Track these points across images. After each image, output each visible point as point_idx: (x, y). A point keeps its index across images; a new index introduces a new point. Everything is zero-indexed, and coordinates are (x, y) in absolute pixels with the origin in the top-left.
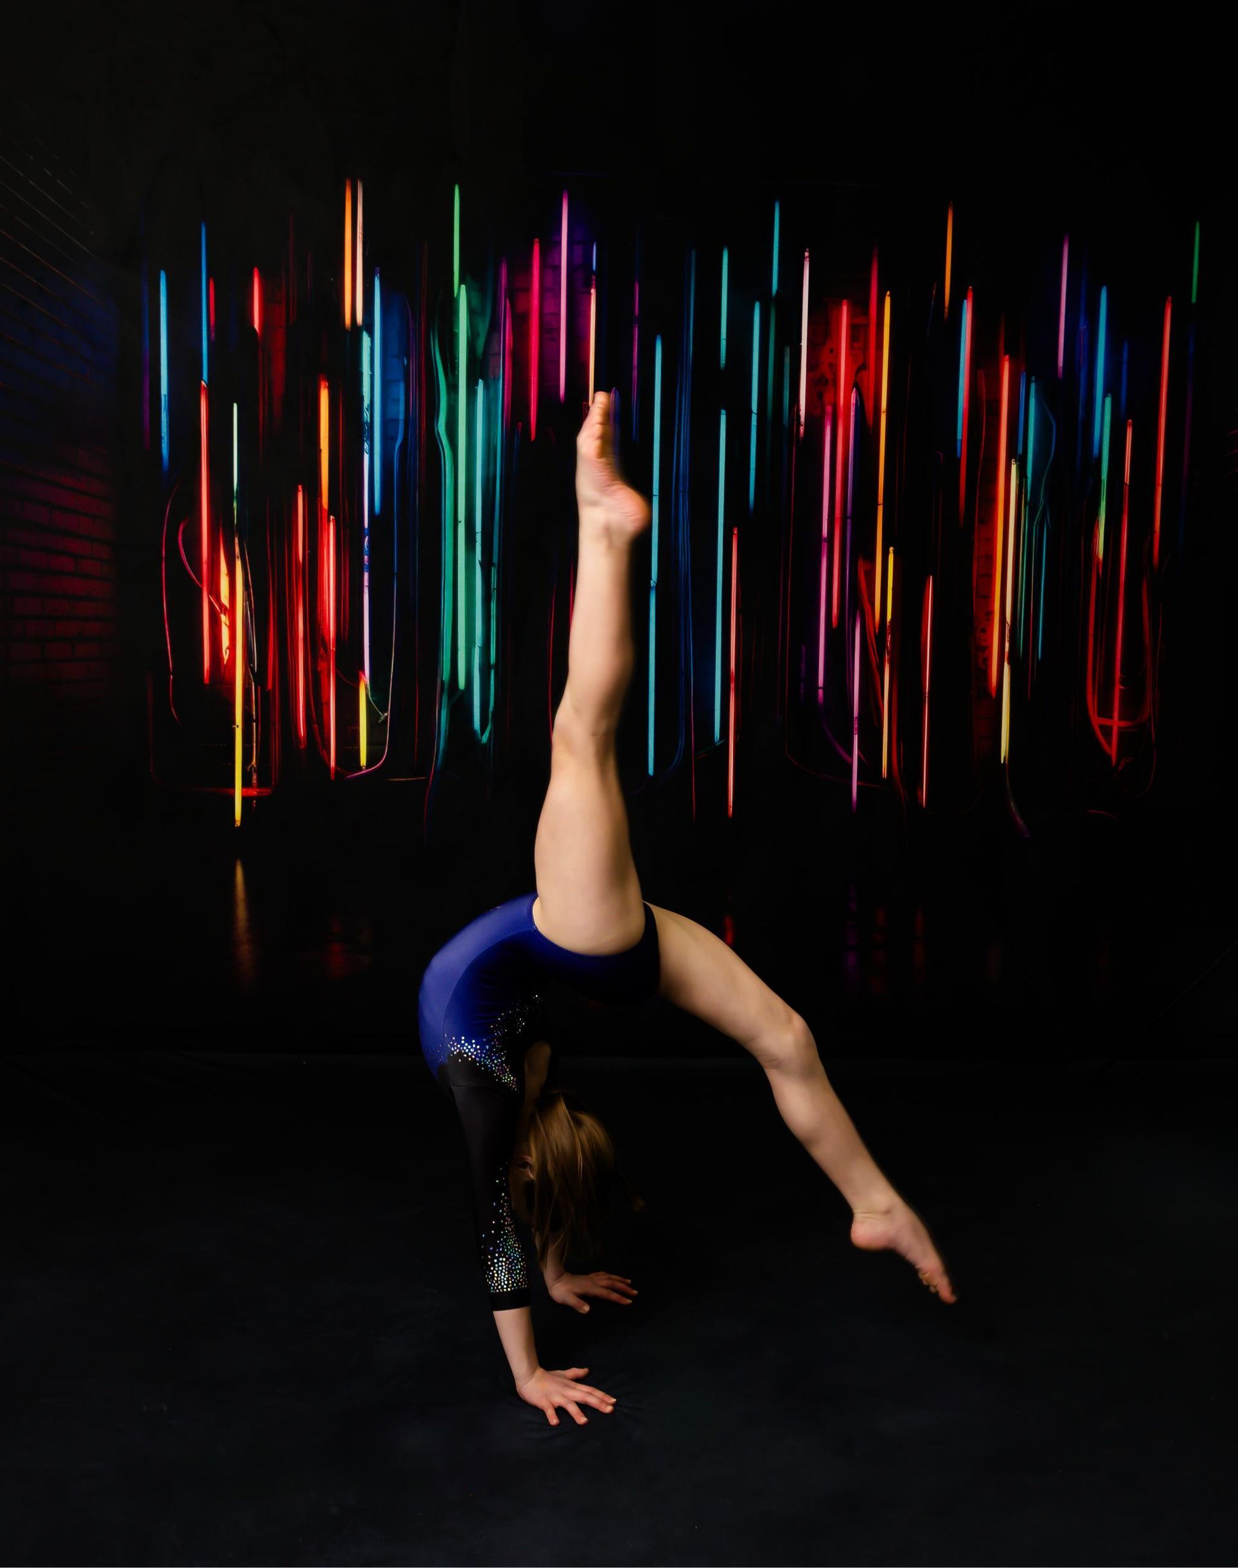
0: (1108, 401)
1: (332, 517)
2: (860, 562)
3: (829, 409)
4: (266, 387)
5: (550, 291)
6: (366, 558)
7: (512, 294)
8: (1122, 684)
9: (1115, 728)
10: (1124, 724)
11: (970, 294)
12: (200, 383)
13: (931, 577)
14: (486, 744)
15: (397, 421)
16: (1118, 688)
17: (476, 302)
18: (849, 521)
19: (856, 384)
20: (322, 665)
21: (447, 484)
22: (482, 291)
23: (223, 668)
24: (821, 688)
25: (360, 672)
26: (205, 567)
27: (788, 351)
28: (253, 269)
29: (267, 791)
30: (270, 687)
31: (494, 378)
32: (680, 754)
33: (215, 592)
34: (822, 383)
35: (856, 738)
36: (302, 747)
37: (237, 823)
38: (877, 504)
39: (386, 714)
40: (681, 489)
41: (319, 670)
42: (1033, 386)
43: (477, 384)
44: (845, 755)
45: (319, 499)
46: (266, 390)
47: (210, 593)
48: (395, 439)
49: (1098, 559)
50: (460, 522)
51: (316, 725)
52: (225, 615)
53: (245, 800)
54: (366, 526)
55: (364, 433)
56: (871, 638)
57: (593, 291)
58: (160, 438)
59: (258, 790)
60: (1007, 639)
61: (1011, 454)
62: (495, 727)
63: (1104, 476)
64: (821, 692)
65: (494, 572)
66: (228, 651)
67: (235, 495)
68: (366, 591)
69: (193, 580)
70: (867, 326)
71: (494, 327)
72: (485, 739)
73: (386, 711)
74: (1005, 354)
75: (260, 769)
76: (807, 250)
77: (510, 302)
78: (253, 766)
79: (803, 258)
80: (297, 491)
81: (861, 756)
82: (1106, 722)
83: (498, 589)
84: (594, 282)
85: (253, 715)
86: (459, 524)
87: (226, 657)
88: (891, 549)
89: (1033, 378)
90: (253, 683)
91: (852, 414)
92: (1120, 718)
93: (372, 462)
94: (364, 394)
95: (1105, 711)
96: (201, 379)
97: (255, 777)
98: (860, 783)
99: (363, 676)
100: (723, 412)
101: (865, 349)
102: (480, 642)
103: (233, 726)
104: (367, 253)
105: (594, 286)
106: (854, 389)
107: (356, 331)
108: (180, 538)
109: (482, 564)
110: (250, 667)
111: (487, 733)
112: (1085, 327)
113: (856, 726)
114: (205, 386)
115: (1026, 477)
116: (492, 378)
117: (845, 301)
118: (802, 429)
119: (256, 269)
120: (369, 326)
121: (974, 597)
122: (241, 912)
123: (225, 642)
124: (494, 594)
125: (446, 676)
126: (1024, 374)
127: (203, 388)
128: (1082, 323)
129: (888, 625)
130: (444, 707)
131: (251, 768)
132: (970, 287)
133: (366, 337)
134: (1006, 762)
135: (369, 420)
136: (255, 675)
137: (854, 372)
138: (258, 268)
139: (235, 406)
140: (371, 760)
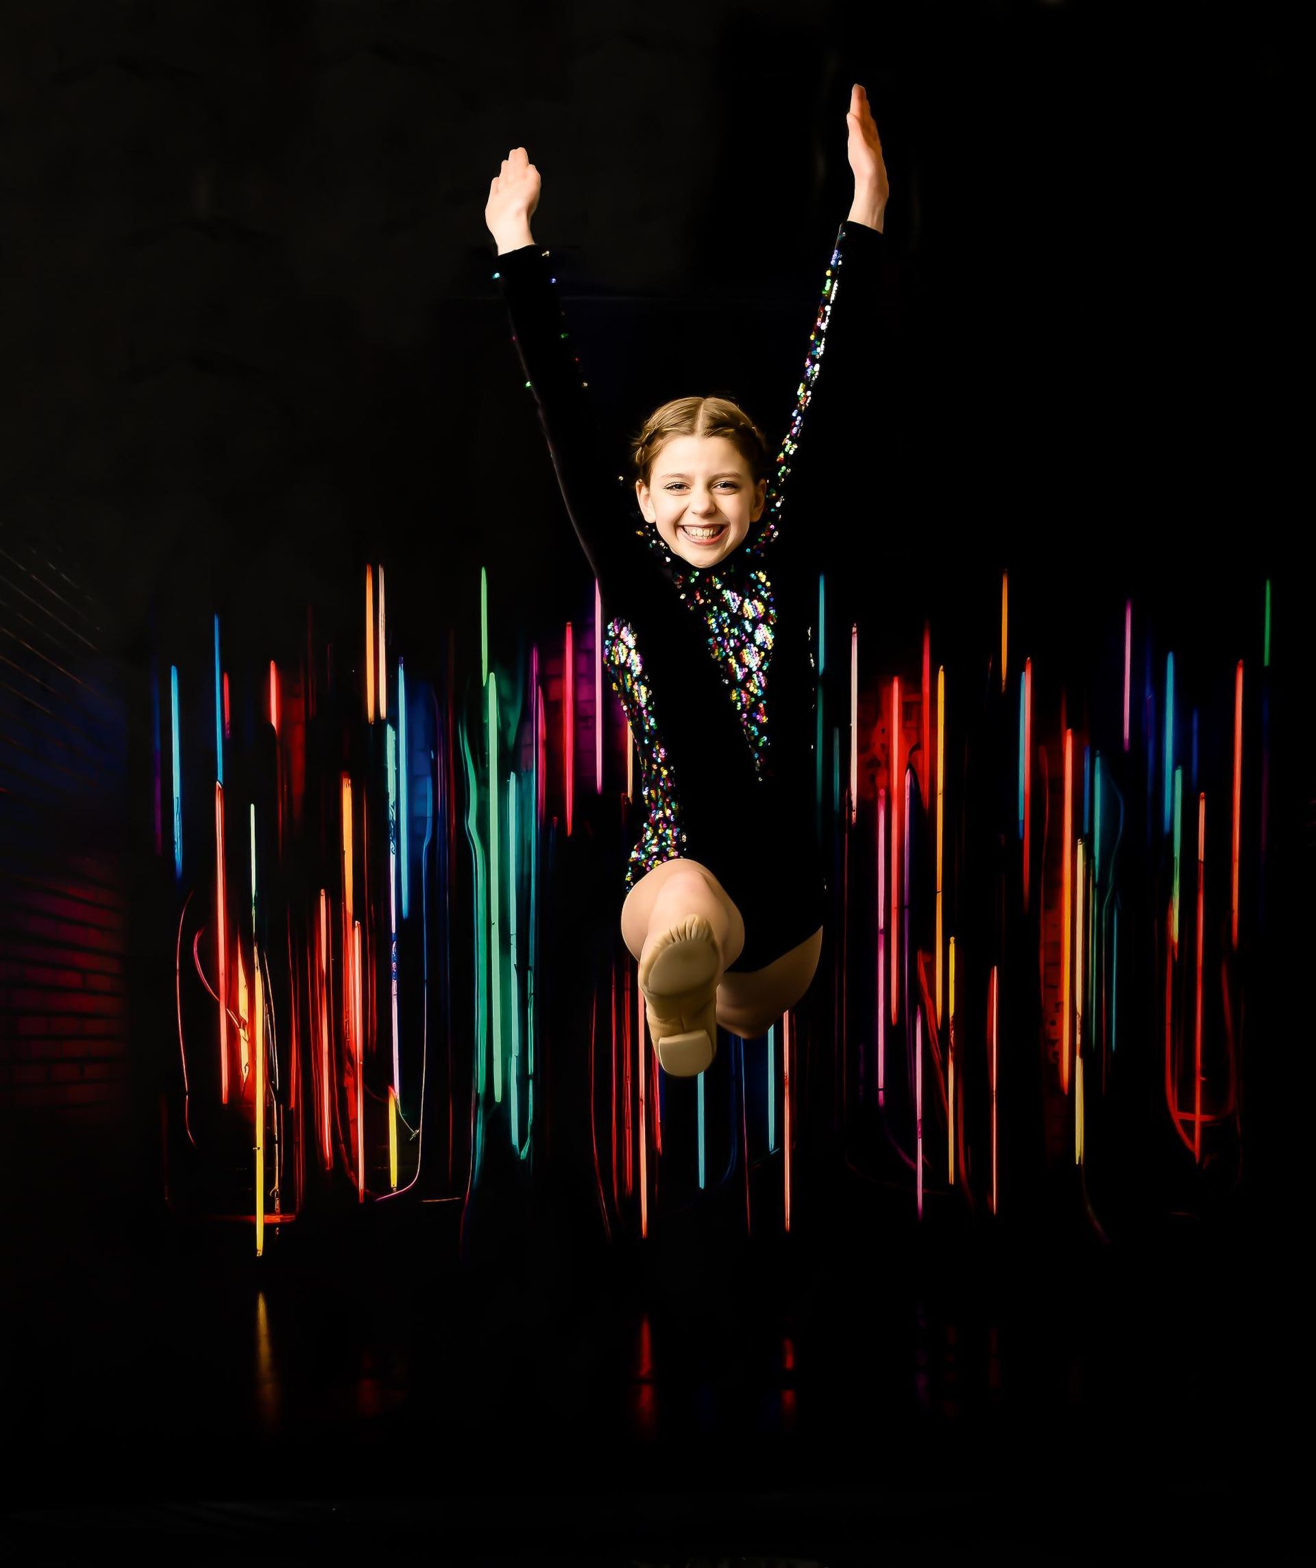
0: (1179, 773)
1: (357, 922)
2: (920, 954)
3: (882, 793)
4: (285, 786)
5: (584, 676)
6: (394, 965)
7: (544, 680)
8: (1203, 1074)
9: (1198, 1123)
10: (1207, 1118)
11: (1030, 665)
12: (215, 784)
13: (995, 968)
14: (523, 1161)
15: (425, 818)
16: (1199, 1079)
17: (506, 691)
18: (906, 910)
19: (911, 765)
20: (348, 1081)
21: (479, 883)
22: (512, 678)
23: (243, 1086)
24: (881, 1090)
25: (390, 1087)
26: (222, 979)
27: (837, 733)
28: (269, 661)
29: (290, 1217)
30: (293, 1105)
31: (527, 771)
32: (732, 1164)
33: (233, 1004)
34: (874, 766)
35: (920, 1141)
36: (329, 1169)
37: (258, 1252)
38: (935, 892)
39: (418, 1132)
41: (345, 1085)
42: (1098, 760)
43: (509, 777)
44: (907, 1160)
45: (343, 903)
46: (285, 789)
47: (228, 1006)
48: (422, 838)
49: (1173, 942)
50: (494, 923)
51: (343, 1146)
52: (244, 1029)
53: (268, 1228)
54: (394, 931)
55: (391, 833)
56: (933, 1033)
58: (172, 843)
59: (282, 1216)
60: (1078, 1031)
61: (1077, 834)
62: (535, 1142)
63: (1177, 854)
64: (881, 1093)
65: (530, 976)
66: (247, 1067)
67: (254, 901)
68: (395, 1000)
69: (210, 995)
70: (920, 704)
71: (527, 716)
72: (523, 1154)
73: (418, 1128)
74: (1068, 728)
75: (282, 1195)
76: (855, 625)
77: (542, 687)
78: (275, 1190)
79: (850, 635)
80: (319, 895)
81: (926, 1161)
82: (1187, 1116)
83: (535, 993)
85: (275, 1136)
86: (493, 927)
87: (245, 1073)
88: (952, 939)
89: (1098, 752)
90: (275, 1102)
91: (907, 796)
92: (1203, 1112)
93: (399, 862)
94: (389, 790)
95: (1186, 1105)
96: (216, 779)
97: (277, 1202)
98: (925, 1191)
99: (392, 1091)
101: (920, 727)
102: (517, 1052)
103: (255, 1148)
104: (390, 643)
106: (910, 770)
107: (380, 725)
108: (195, 949)
109: (517, 968)
110: (272, 1084)
111: (526, 1148)
112: (1151, 696)
113: (919, 1129)
114: (221, 787)
115: (1093, 858)
116: (525, 770)
117: (897, 678)
118: (854, 815)
119: (272, 662)
120: (393, 719)
121: (1042, 988)
122: (264, 1348)
123: (245, 1058)
124: (531, 999)
125: (481, 1087)
126: (1088, 748)
127: (217, 789)
128: (1148, 691)
129: (951, 1019)
130: (480, 1124)
131: (274, 1192)
132: (1029, 658)
133: (390, 731)
134: (1082, 1163)
135: (395, 819)
136: (279, 1094)
137: (908, 751)
138: (274, 661)
139: (252, 807)
140: (402, 1181)
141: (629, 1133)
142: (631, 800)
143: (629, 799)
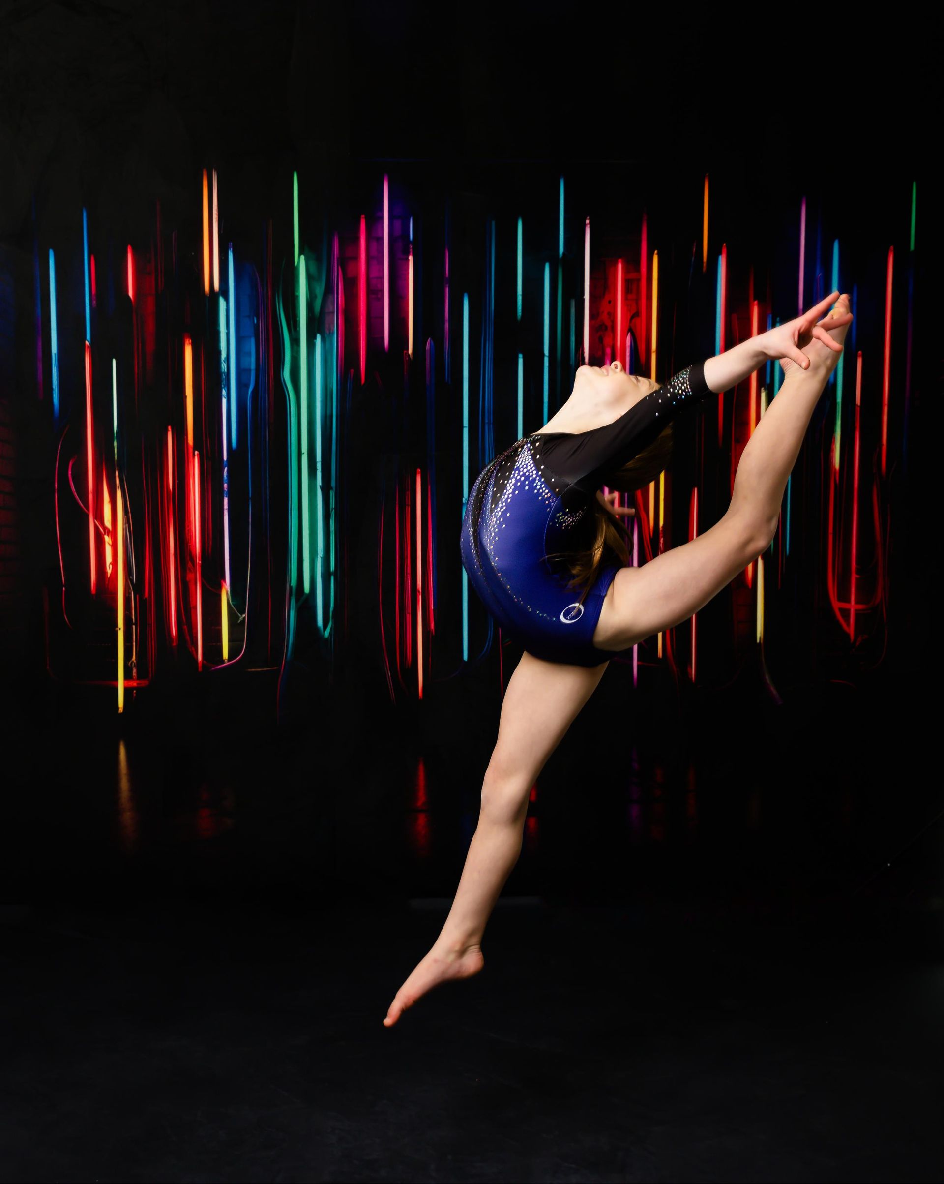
1: (196, 452)
3: (608, 351)
4: (140, 345)
5: (375, 258)
6: (225, 485)
7: (343, 262)
8: (857, 573)
9: (852, 611)
10: (860, 607)
11: (724, 251)
12: (85, 343)
13: (696, 489)
14: (327, 640)
15: (250, 370)
16: (854, 577)
17: (313, 269)
19: (630, 329)
20: (190, 576)
21: (292, 421)
22: (318, 260)
23: (108, 580)
25: (222, 581)
26: (91, 496)
27: (573, 303)
28: (127, 246)
29: (144, 683)
30: (147, 595)
31: (330, 333)
32: (489, 642)
33: (99, 517)
34: (602, 330)
36: (174, 644)
37: (120, 709)
39: (244, 616)
40: (486, 421)
41: (188, 579)
43: (315, 338)
45: (185, 437)
46: (140, 347)
47: (95, 518)
48: (247, 386)
49: (835, 469)
50: (304, 453)
51: (186, 626)
52: (108, 535)
53: (126, 690)
54: (225, 458)
55: (223, 381)
56: (647, 541)
57: (411, 258)
58: (51, 389)
59: (138, 682)
61: (761, 383)
62: (335, 623)
63: (839, 400)
65: (332, 494)
66: (111, 566)
67: (115, 435)
68: (226, 513)
69: (81, 508)
70: (639, 280)
71: (329, 290)
72: (327, 634)
73: (244, 613)
74: (755, 300)
75: (138, 666)
76: (588, 218)
77: (342, 268)
78: (133, 662)
79: (584, 225)
80: (167, 431)
82: (844, 605)
83: (336, 508)
84: (411, 250)
85: (132, 619)
86: (303, 456)
87: (109, 570)
90: (132, 593)
91: (628, 354)
92: (857, 602)
93: (229, 405)
94: (222, 349)
95: (844, 596)
96: (85, 339)
97: (135, 671)
98: (639, 663)
99: (224, 584)
100: (521, 356)
101: (637, 300)
102: (322, 553)
103: (116, 629)
104: (222, 232)
105: (411, 254)
106: (629, 333)
107: (214, 297)
108: (70, 472)
109: (322, 488)
110: (130, 579)
111: (328, 629)
112: (821, 274)
114: (89, 345)
116: (328, 333)
117: (620, 260)
119: (129, 246)
120: (224, 292)
122: (124, 784)
123: (109, 559)
124: (333, 513)
125: (294, 582)
126: (771, 315)
127: (86, 347)
128: (818, 271)
129: (661, 529)
130: (293, 608)
131: (132, 663)
132: (724, 245)
133: (222, 302)
134: (762, 642)
135: (226, 370)
136: (134, 586)
137: (629, 319)
138: (131, 245)
139: (114, 361)
140: (232, 655)
141: (409, 617)
142: (411, 356)
143: (409, 355)
